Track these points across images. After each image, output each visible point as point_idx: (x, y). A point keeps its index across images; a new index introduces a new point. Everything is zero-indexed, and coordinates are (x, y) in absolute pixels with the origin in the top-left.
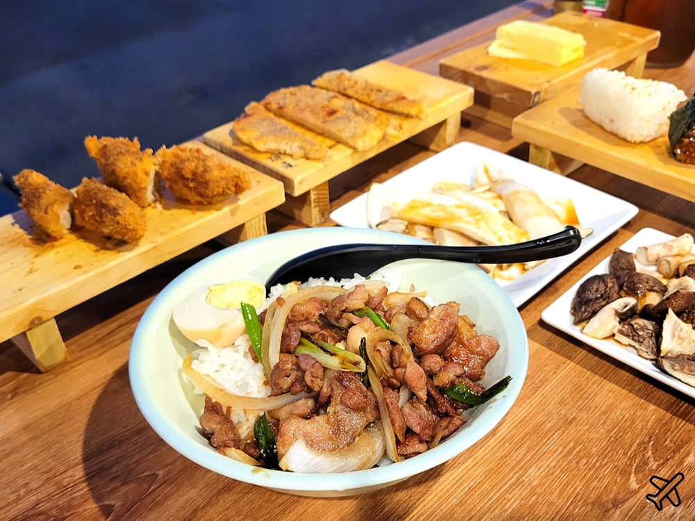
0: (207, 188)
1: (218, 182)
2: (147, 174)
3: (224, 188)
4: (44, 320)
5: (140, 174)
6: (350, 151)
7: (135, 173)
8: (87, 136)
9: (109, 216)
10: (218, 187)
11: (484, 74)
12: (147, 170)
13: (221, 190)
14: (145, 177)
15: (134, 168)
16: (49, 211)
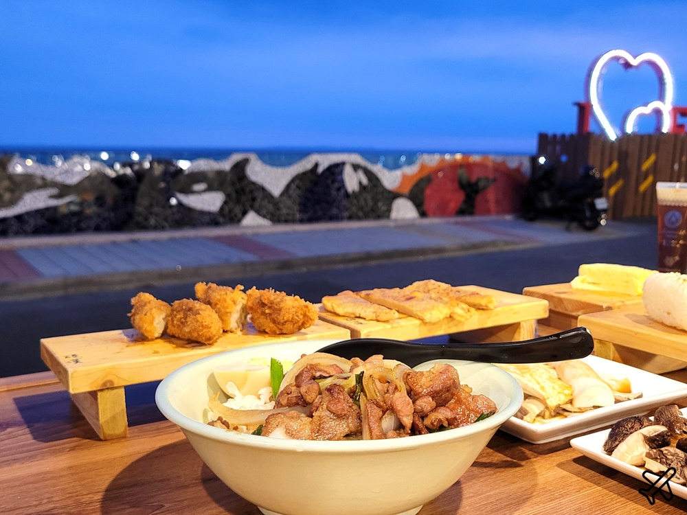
0: (279, 314)
1: (289, 309)
2: (234, 302)
3: (293, 315)
4: (115, 385)
5: (229, 300)
6: (418, 322)
7: (225, 300)
8: (199, 282)
9: (192, 316)
10: (289, 314)
11: (562, 296)
12: (235, 299)
13: (291, 316)
14: (232, 303)
15: (225, 296)
16: (148, 314)
